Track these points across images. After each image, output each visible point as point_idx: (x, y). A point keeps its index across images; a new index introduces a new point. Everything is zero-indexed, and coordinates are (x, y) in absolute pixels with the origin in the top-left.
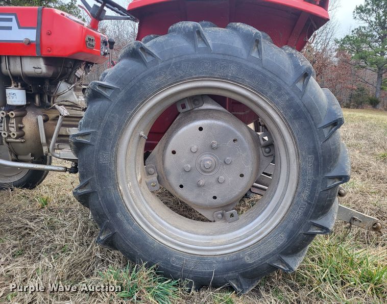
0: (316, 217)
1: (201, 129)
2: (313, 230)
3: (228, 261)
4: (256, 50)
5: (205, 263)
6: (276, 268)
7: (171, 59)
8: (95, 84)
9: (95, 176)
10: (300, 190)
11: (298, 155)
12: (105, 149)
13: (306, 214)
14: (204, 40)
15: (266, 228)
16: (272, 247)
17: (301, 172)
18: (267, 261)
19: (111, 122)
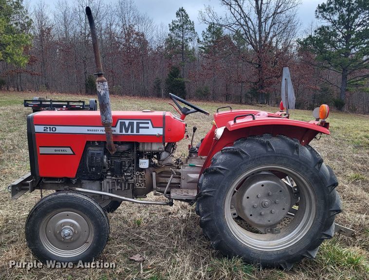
0: (325, 231)
1: (263, 185)
2: (324, 237)
3: (280, 254)
4: (296, 151)
5: (268, 255)
6: (304, 257)
7: (255, 156)
8: (217, 168)
9: (214, 212)
10: (317, 217)
11: (316, 200)
12: (220, 199)
13: (320, 229)
14: (271, 147)
15: (300, 237)
16: (303, 246)
17: (318, 209)
18: (300, 254)
19: (224, 186)
